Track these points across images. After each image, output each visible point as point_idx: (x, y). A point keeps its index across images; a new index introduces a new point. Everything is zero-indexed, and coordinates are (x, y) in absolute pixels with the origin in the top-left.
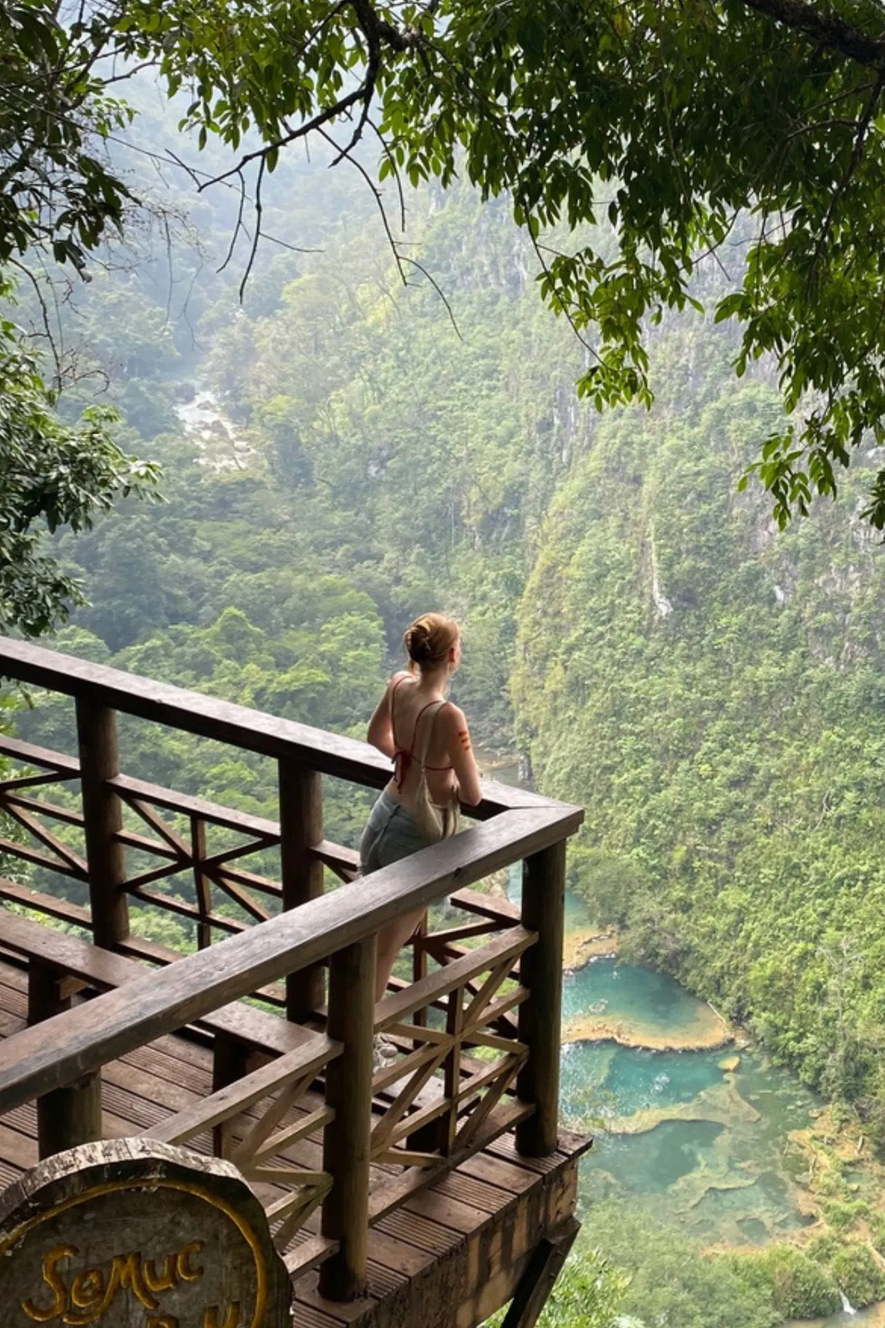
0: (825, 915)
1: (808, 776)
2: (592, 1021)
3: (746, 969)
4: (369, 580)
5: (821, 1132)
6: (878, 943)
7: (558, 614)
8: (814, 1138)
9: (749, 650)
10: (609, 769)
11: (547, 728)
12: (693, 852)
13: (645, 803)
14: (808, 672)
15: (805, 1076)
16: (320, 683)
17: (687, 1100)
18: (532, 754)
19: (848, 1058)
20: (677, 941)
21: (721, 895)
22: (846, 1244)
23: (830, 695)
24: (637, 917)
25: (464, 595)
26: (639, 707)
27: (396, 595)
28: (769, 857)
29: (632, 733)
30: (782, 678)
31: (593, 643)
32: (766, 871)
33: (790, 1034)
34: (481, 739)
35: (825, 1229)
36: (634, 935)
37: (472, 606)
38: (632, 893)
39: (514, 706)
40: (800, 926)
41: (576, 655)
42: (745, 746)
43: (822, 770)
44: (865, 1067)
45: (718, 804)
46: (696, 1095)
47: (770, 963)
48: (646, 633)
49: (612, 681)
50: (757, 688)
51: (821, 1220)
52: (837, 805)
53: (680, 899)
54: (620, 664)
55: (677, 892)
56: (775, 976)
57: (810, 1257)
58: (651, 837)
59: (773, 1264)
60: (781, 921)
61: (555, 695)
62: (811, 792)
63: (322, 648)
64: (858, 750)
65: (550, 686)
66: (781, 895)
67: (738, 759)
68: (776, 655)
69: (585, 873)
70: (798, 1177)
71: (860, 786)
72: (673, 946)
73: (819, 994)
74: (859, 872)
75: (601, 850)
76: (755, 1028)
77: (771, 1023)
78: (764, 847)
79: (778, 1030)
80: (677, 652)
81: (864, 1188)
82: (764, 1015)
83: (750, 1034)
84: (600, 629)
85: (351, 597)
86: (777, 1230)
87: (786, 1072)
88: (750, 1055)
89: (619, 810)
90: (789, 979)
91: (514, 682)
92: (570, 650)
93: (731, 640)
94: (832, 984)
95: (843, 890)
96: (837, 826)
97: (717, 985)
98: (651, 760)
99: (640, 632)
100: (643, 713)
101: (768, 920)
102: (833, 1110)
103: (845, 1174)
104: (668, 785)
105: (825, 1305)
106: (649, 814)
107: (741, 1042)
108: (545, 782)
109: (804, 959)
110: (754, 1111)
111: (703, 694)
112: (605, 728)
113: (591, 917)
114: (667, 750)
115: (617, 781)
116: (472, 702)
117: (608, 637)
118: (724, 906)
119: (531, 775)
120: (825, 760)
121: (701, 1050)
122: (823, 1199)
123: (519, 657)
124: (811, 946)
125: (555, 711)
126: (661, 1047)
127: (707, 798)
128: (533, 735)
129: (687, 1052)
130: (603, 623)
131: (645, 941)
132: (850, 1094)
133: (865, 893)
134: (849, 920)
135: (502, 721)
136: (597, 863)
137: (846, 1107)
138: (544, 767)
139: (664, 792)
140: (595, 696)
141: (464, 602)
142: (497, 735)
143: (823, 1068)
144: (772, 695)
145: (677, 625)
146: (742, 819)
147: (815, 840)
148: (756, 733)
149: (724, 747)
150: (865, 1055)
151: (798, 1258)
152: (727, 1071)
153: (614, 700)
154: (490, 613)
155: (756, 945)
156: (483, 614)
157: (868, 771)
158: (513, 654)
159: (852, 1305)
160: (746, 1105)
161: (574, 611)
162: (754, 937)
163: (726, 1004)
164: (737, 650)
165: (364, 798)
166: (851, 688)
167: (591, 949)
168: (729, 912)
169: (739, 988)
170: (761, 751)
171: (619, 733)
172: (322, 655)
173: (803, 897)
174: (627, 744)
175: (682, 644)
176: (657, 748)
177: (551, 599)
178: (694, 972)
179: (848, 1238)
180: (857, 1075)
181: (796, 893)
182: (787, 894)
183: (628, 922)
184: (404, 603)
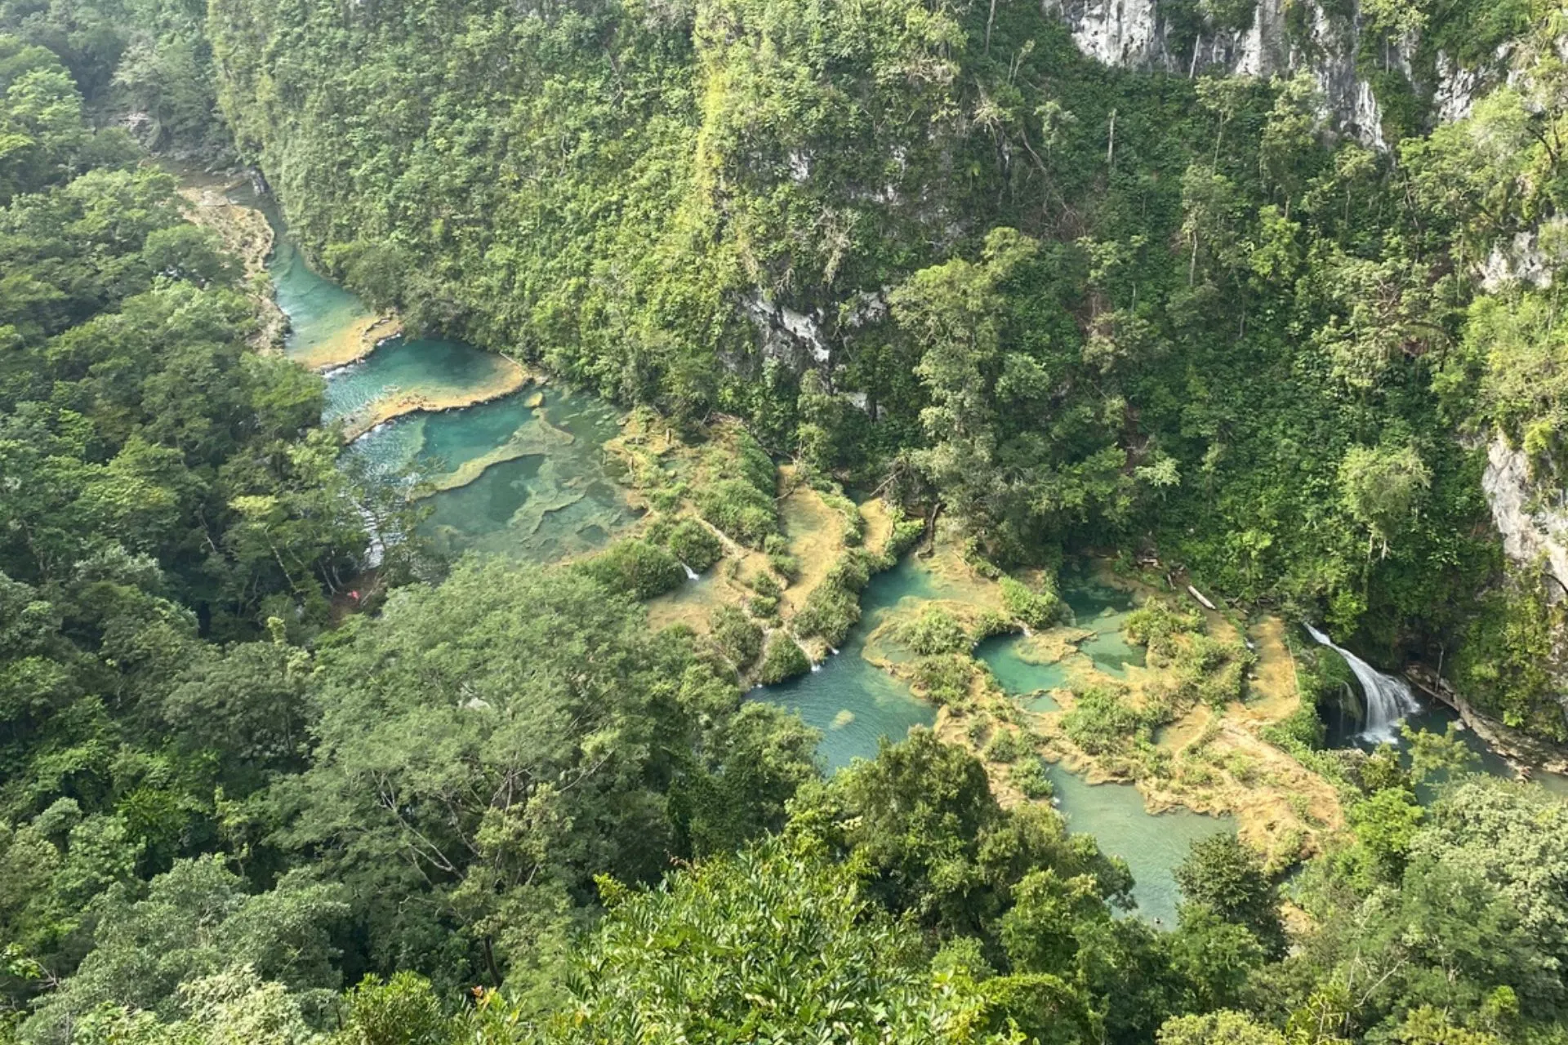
0: (588, 249)
1: (541, 128)
2: (397, 399)
3: (529, 315)
4: (41, 32)
5: (631, 436)
6: (643, 261)
7: (249, 24)
8: (627, 442)
9: (452, 20)
10: (346, 164)
11: (271, 139)
12: (450, 223)
13: (390, 189)
14: (516, 29)
15: (606, 393)
16: (23, 148)
17: (503, 444)
18: (263, 167)
19: (640, 367)
20: (457, 307)
21: (487, 255)
22: (677, 523)
23: (543, 45)
24: (413, 295)
25: (144, 27)
26: (360, 97)
27: (76, 41)
28: (524, 210)
29: (359, 125)
30: (492, 39)
31: (294, 45)
32: (524, 223)
33: (583, 361)
34: (206, 165)
35: (657, 516)
36: (416, 310)
37: (157, 36)
38: (402, 274)
39: (230, 124)
40: (569, 264)
41: (280, 61)
42: (473, 112)
43: (552, 118)
44: (657, 371)
45: (462, 174)
46: (511, 436)
47: (549, 303)
48: (345, 24)
49: (324, 78)
50: (471, 54)
51: (651, 510)
52: (576, 147)
53: (449, 269)
54: (327, 61)
55: (445, 263)
56: (557, 314)
57: (649, 543)
58: (405, 218)
59: (618, 559)
60: (549, 265)
61: (270, 105)
62: (548, 141)
63: (14, 112)
64: (581, 92)
65: (262, 97)
66: (544, 242)
67: (470, 126)
68: (481, 19)
69: (349, 267)
70: (621, 480)
71: (592, 125)
72: (453, 312)
73: (602, 319)
74: (611, 203)
75: (360, 242)
76: (549, 364)
77: (563, 356)
78: (517, 201)
79: (571, 360)
80: (382, 36)
81: (680, 471)
82: (555, 350)
83: (546, 370)
84: (298, 30)
85: (29, 54)
86: (614, 529)
87: (587, 394)
88: (551, 388)
89: (366, 200)
90: (570, 313)
91: (224, 101)
92: (272, 57)
93: (432, 13)
94: (610, 307)
95: (599, 223)
96: (580, 166)
97: (506, 337)
98: (385, 146)
99: (339, 26)
100: (364, 104)
101: (538, 266)
102: (637, 414)
103: (661, 465)
104: (408, 166)
105: (672, 579)
106: (398, 198)
107: (540, 379)
108: (284, 191)
109: (579, 293)
110: (567, 434)
111: (419, 71)
112: (330, 125)
113: (368, 306)
114: (399, 133)
115: (357, 174)
116: (186, 131)
117: (307, 36)
118: (493, 264)
119: (267, 187)
120: (553, 108)
121: (505, 396)
122: (648, 491)
123: (221, 75)
124: (583, 280)
125: (274, 121)
126: (467, 403)
127: (450, 169)
128: (258, 148)
129: (493, 401)
130: (299, 24)
131: (426, 313)
132: (648, 397)
133: (620, 220)
134: (612, 248)
135: (223, 142)
136: (358, 255)
137: (647, 408)
138: (279, 177)
139: (406, 175)
140: (312, 97)
141: (148, 33)
142: (221, 157)
143: (620, 381)
144: (486, 58)
145: (374, 10)
146: (488, 182)
147: (564, 185)
148: (481, 98)
149: (453, 117)
150: (655, 361)
151: (640, 547)
152: (534, 407)
153: (331, 96)
154: (177, 40)
155: (532, 291)
156: (171, 41)
157: (597, 110)
158: (214, 74)
159: (695, 572)
160: (557, 431)
161: (265, 18)
162: (528, 284)
163: (518, 350)
164: (440, 21)
165: (106, 249)
166: (561, 36)
167: (375, 334)
168: (499, 268)
169: (526, 333)
170: (490, 114)
171: (345, 128)
172: (17, 119)
173: (564, 238)
174: (356, 137)
175: (384, 27)
176: (387, 133)
177: (238, 10)
178: (480, 330)
179: (678, 517)
180: (651, 379)
181: (557, 236)
182: (550, 239)
183: (406, 302)
184: (86, 47)
